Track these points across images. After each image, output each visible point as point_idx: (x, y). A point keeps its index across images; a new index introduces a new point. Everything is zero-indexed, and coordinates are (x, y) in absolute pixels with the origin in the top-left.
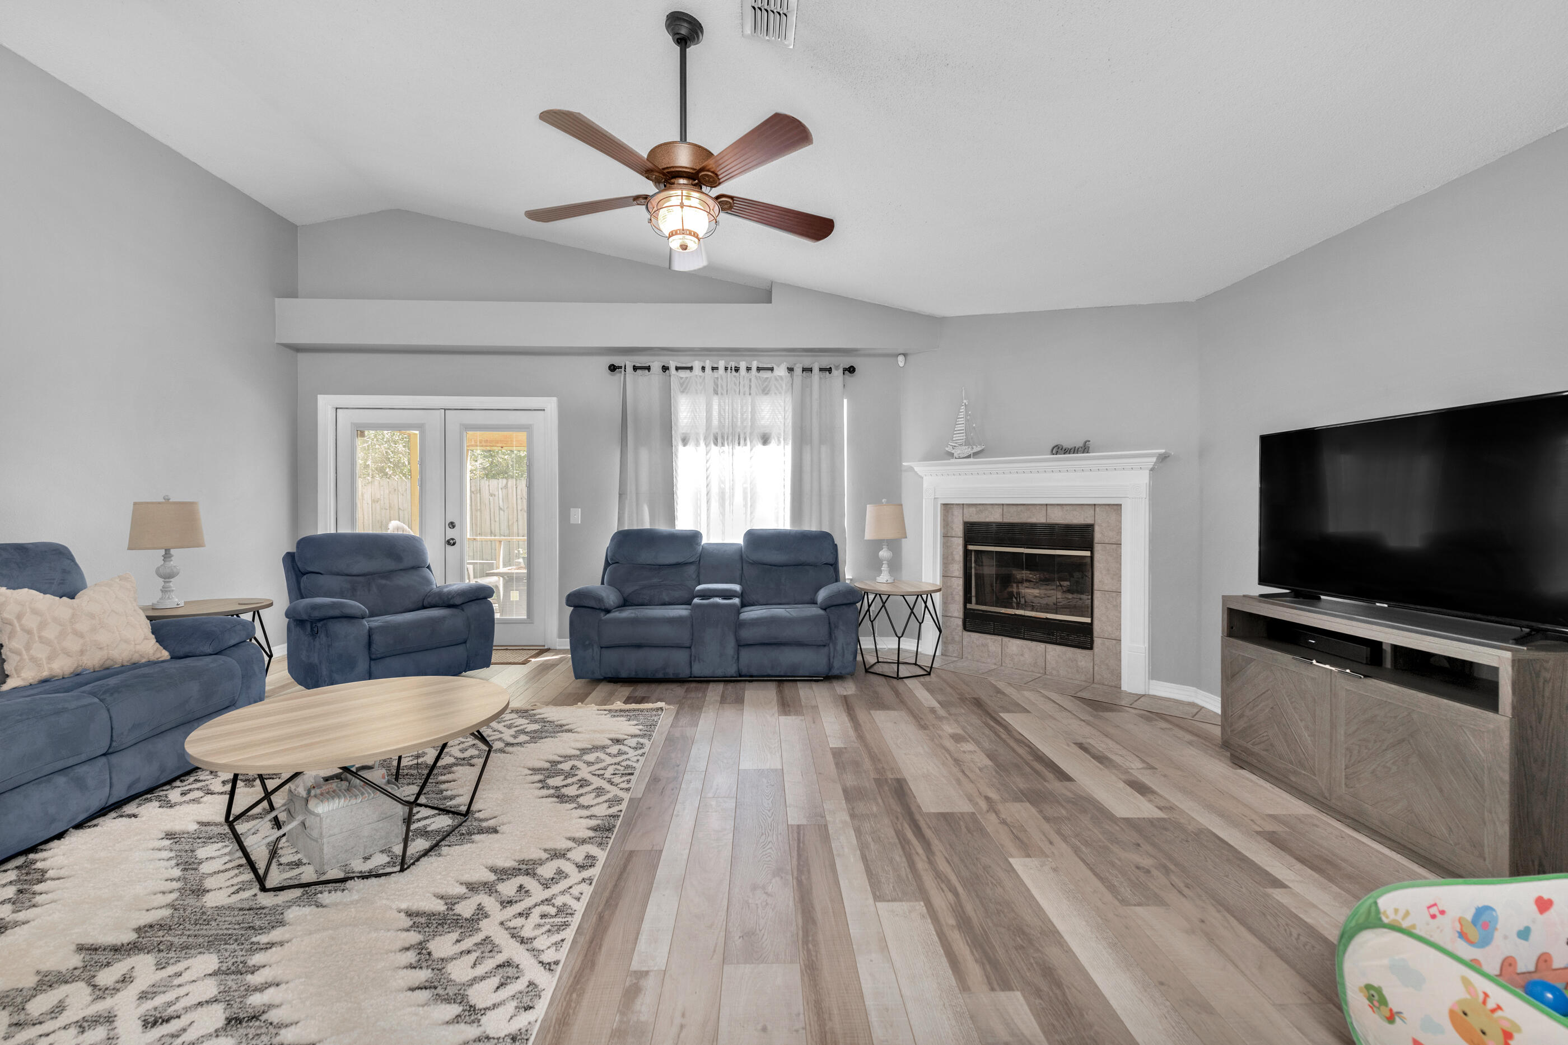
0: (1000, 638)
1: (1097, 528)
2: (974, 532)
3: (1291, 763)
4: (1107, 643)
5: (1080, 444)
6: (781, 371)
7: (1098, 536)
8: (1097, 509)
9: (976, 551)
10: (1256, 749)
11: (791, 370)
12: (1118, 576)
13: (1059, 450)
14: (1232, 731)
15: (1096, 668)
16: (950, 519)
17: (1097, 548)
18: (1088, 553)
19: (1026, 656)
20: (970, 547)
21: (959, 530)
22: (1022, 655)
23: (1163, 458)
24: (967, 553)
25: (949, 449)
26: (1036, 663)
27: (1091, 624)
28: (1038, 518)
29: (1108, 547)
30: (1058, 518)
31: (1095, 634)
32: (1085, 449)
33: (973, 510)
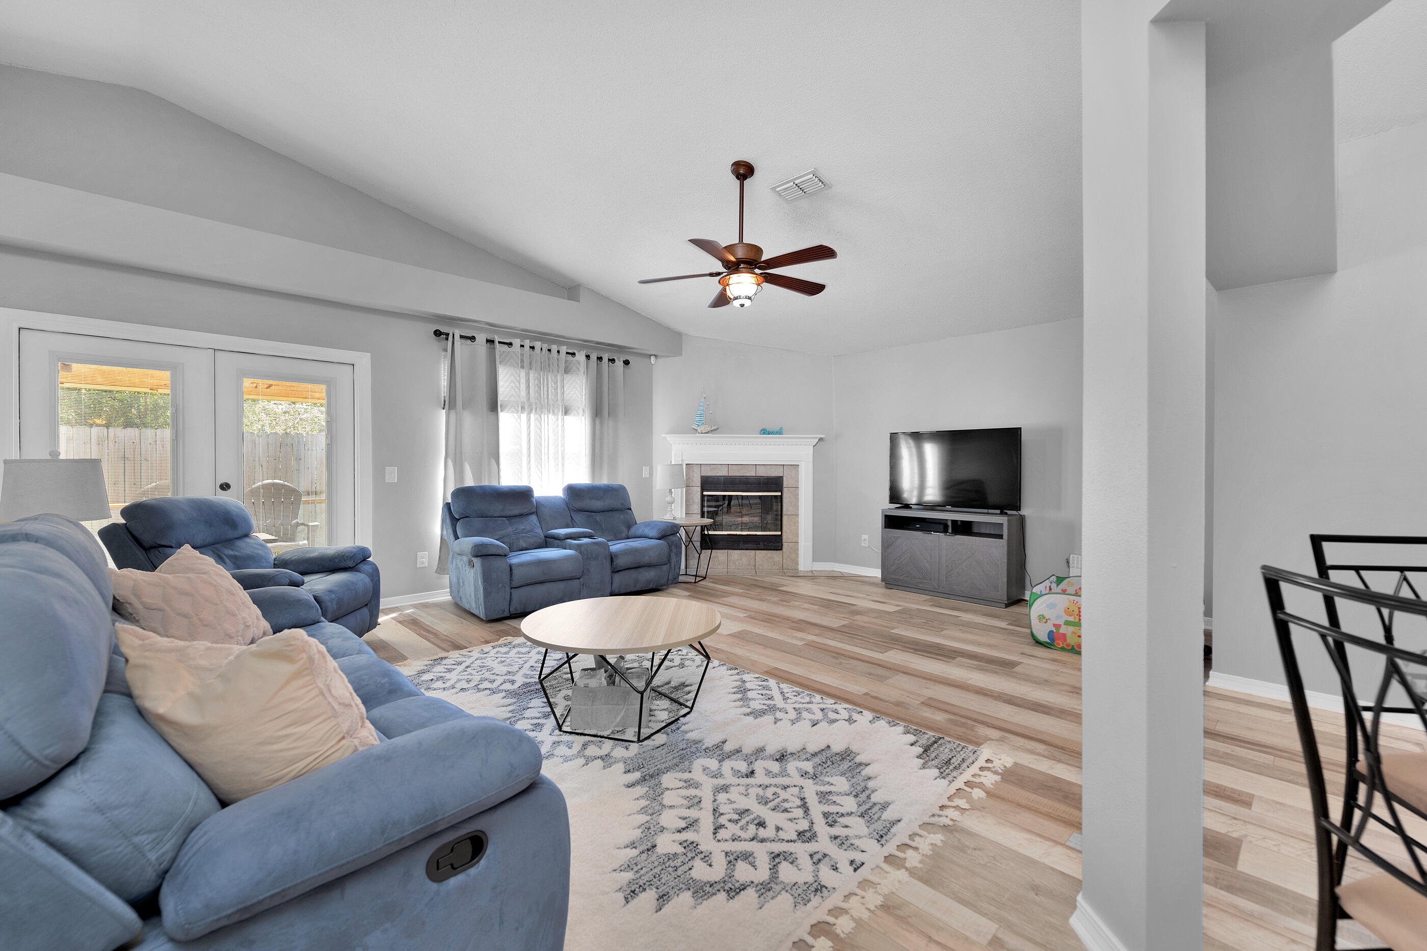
0: (726, 551)
1: (785, 479)
2: (707, 483)
3: (920, 579)
4: (790, 545)
5: (778, 429)
6: (581, 357)
7: (785, 484)
8: (785, 467)
9: (708, 496)
10: (901, 578)
11: (588, 357)
12: (796, 507)
13: (764, 432)
14: (888, 573)
15: (784, 560)
16: (691, 474)
17: (785, 490)
18: (779, 494)
19: (743, 560)
20: (705, 493)
21: (697, 482)
22: (741, 560)
23: (821, 440)
24: (703, 496)
25: (695, 427)
26: (749, 563)
27: (781, 535)
28: (751, 473)
29: (791, 489)
30: (763, 473)
31: (784, 541)
32: (780, 432)
33: (708, 468)
